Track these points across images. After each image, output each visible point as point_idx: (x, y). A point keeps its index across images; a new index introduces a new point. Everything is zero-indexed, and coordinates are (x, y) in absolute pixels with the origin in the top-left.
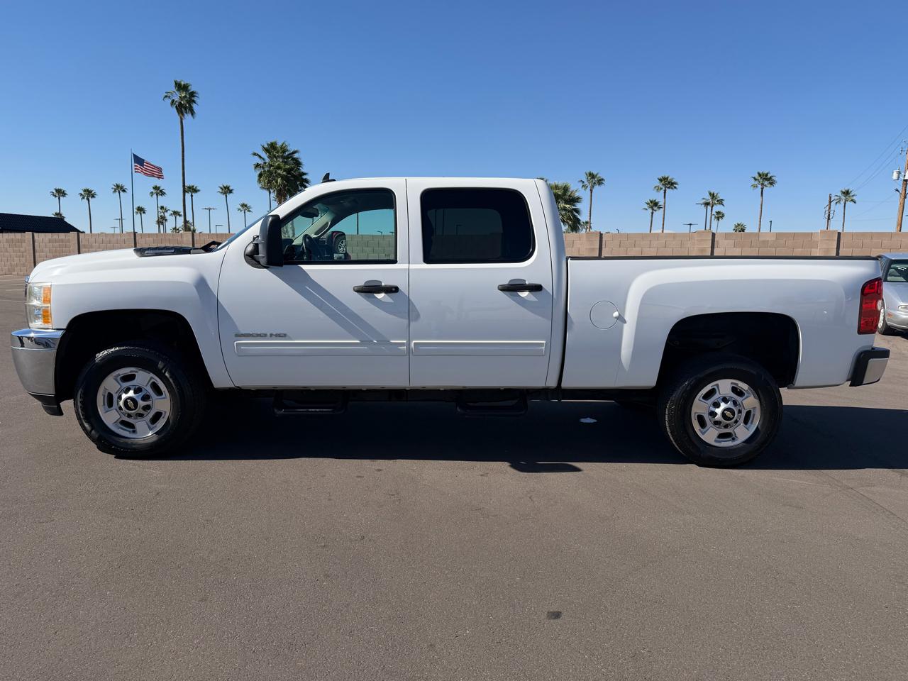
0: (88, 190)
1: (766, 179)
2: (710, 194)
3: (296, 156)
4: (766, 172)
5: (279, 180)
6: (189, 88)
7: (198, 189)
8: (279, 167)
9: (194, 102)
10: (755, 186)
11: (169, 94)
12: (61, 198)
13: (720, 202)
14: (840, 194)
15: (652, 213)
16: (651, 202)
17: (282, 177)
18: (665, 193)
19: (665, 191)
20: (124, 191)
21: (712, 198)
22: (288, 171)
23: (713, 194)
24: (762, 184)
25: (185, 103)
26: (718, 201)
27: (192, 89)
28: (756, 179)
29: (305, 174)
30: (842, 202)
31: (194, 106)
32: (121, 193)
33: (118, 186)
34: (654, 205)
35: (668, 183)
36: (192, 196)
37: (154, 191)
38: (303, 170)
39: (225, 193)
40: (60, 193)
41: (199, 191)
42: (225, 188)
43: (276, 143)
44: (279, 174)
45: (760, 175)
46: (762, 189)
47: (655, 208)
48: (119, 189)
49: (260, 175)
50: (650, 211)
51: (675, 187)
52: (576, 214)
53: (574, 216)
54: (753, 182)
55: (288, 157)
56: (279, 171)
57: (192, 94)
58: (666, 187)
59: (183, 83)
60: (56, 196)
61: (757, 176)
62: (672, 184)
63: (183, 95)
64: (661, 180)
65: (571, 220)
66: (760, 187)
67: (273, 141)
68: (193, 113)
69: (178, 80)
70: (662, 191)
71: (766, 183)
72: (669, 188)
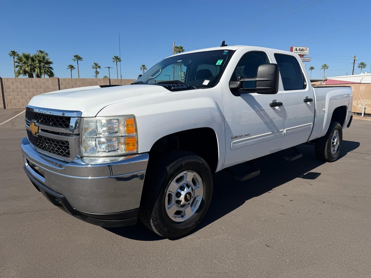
1: (117, 59)
2: (95, 64)
4: (117, 56)
10: (114, 61)
13: (99, 67)
14: (141, 66)
15: (71, 71)
16: (70, 66)
18: (78, 62)
19: (77, 61)
21: (96, 65)
23: (96, 64)
24: (116, 61)
26: (98, 67)
28: (114, 59)
30: (143, 69)
34: (72, 67)
35: (78, 58)
45: (115, 57)
46: (117, 62)
47: (72, 69)
50: (70, 69)
51: (82, 60)
52: (51, 70)
53: (51, 71)
54: (113, 60)
58: (78, 60)
61: (114, 57)
62: (80, 58)
64: (75, 57)
65: (49, 72)
66: (116, 62)
70: (76, 61)
71: (118, 60)
72: (79, 60)
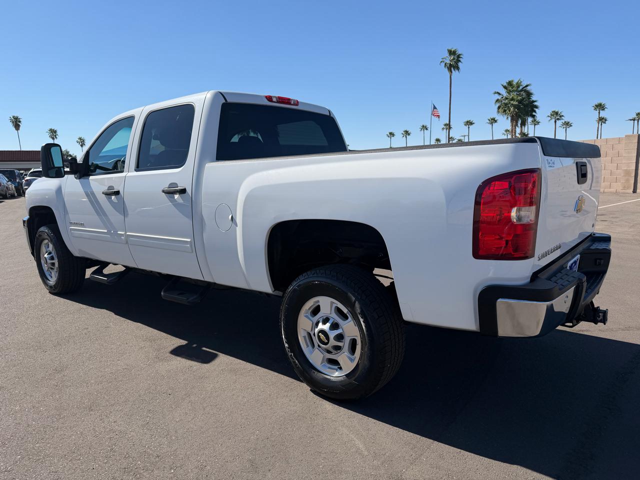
0: (406, 131)
3: (528, 88)
5: (512, 109)
6: (457, 52)
7: (473, 122)
8: (512, 99)
9: (460, 61)
11: (444, 60)
12: (392, 138)
17: (515, 106)
20: (427, 129)
22: (520, 102)
25: (454, 63)
27: (459, 52)
29: (536, 101)
31: (460, 64)
32: (425, 130)
33: (423, 126)
36: (469, 128)
37: (445, 127)
38: (533, 98)
39: (492, 123)
40: (392, 134)
41: (474, 123)
42: (492, 119)
43: (512, 81)
44: (512, 104)
48: (424, 128)
49: (499, 108)
55: (522, 90)
56: (512, 102)
57: (459, 56)
59: (453, 50)
60: (389, 137)
63: (452, 58)
67: (510, 80)
68: (458, 68)
69: (450, 48)
